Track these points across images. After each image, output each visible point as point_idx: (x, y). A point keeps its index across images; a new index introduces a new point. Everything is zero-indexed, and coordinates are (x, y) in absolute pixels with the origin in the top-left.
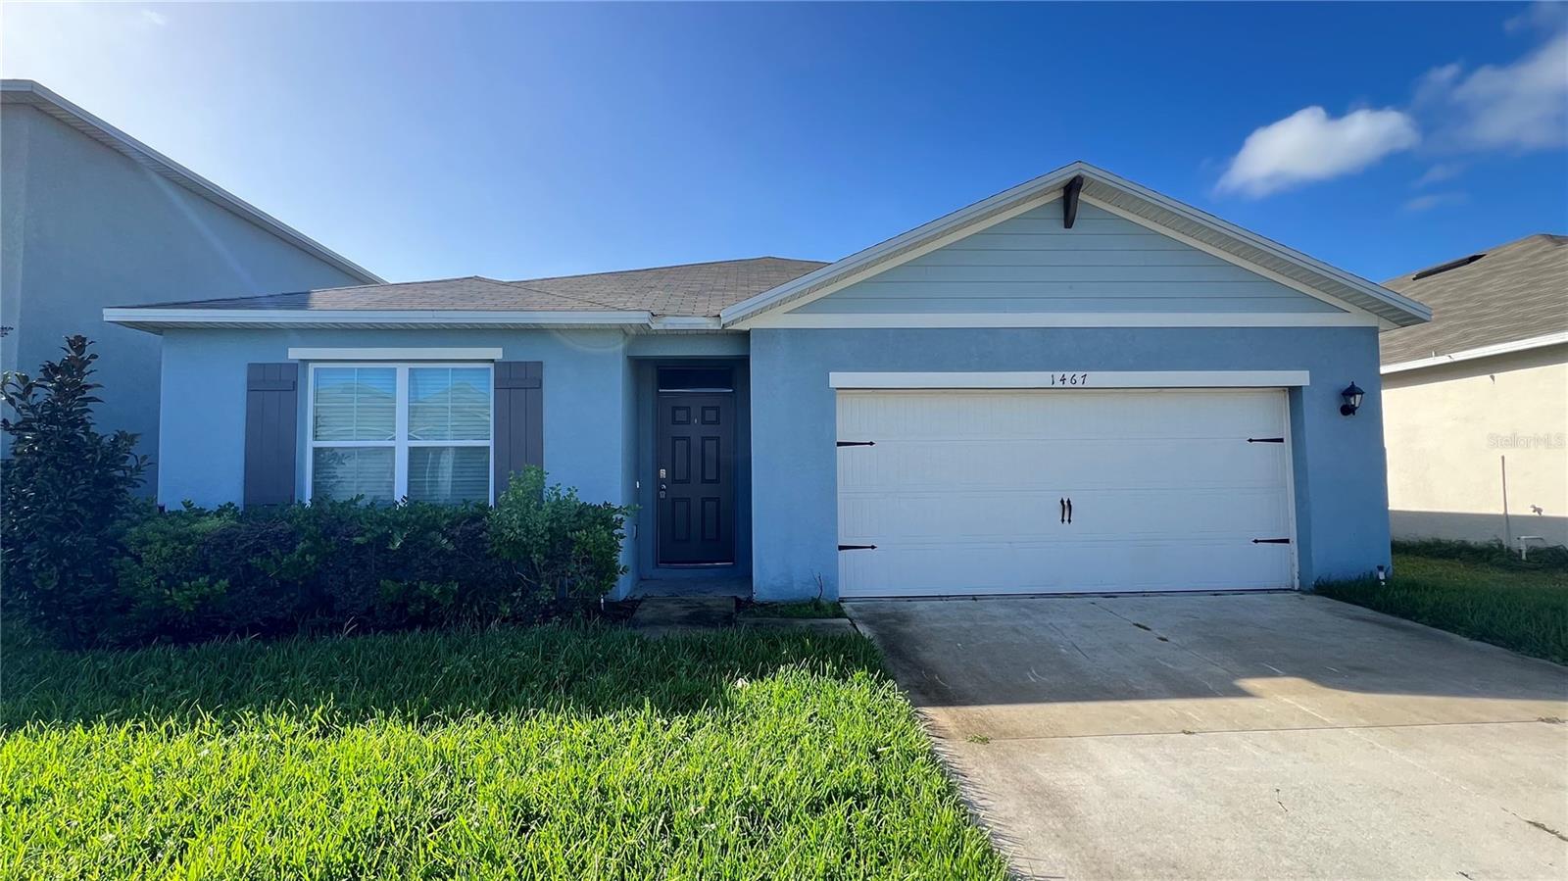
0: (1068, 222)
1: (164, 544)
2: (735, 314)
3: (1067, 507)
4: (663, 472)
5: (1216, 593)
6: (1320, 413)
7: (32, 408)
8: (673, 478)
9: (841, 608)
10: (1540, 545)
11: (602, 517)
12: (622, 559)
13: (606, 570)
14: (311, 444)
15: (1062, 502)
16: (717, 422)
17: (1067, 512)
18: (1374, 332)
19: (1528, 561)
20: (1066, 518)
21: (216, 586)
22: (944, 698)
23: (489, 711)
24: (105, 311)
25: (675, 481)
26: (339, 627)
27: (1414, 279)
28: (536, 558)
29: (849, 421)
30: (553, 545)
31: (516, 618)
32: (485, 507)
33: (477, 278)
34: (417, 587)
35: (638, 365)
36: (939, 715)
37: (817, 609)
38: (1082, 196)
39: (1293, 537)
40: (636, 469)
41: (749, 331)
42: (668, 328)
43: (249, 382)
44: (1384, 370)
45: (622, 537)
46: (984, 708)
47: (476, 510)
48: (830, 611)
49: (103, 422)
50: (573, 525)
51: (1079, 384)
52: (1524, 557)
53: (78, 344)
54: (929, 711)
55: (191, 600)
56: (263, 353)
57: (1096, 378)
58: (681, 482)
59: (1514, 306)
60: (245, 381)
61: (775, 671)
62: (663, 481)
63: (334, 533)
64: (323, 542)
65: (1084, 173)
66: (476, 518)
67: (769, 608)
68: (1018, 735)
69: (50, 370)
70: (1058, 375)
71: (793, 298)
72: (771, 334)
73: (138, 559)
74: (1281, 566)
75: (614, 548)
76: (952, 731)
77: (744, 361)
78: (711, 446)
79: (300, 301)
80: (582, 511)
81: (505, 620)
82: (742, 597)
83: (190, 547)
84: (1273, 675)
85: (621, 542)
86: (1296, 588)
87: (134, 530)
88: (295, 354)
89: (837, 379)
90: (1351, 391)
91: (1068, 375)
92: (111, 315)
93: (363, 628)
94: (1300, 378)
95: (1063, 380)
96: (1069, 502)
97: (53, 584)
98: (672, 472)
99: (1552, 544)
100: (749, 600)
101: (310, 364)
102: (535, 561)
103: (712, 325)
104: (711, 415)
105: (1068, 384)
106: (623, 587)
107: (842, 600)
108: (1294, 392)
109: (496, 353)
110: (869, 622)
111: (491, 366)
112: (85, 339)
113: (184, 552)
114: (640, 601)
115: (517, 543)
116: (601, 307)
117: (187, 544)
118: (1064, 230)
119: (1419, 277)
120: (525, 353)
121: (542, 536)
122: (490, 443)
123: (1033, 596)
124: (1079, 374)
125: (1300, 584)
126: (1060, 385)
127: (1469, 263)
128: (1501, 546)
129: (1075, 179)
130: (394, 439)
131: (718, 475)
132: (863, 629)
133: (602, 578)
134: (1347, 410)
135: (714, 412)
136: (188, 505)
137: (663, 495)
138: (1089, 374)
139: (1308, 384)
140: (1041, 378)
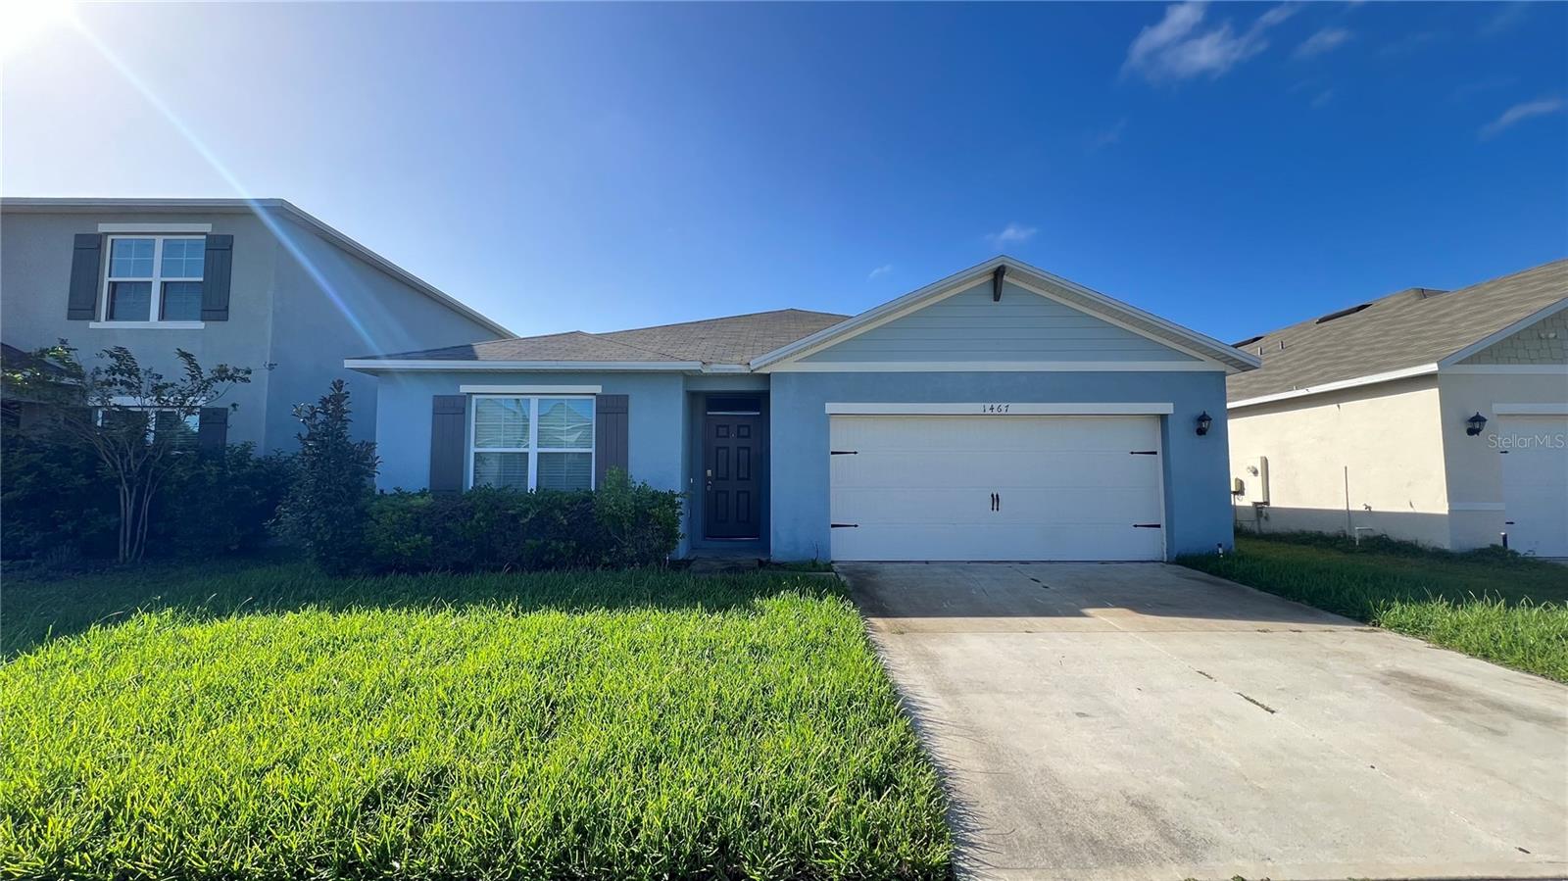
0: (997, 298)
1: (394, 513)
2: (760, 362)
3: (996, 499)
4: (709, 472)
5: (1103, 563)
6: (1181, 432)
7: (315, 426)
8: (716, 477)
9: (832, 567)
10: (1371, 534)
11: (668, 499)
12: (681, 529)
13: (670, 536)
14: (473, 450)
15: (992, 496)
16: (748, 436)
17: (995, 503)
18: (1223, 374)
19: (1360, 545)
20: (995, 507)
21: (425, 540)
22: (884, 613)
23: (607, 607)
24: (345, 361)
25: (717, 479)
26: (500, 569)
27: (1317, 323)
28: (626, 525)
29: (840, 436)
30: (637, 518)
31: (612, 565)
32: (591, 493)
33: (578, 332)
34: (549, 544)
35: (692, 397)
36: (879, 622)
37: (814, 566)
38: (1005, 278)
39: (1163, 525)
40: (690, 470)
41: (769, 375)
42: (715, 371)
43: (434, 409)
44: (1230, 405)
45: (682, 514)
46: (908, 620)
47: (586, 495)
48: (823, 568)
49: (353, 435)
50: (651, 505)
51: (1003, 412)
52: (1357, 543)
53: (339, 385)
54: (872, 620)
55: (410, 548)
56: (445, 389)
57: (1016, 408)
58: (722, 479)
59: (1366, 350)
60: (431, 407)
61: (778, 593)
62: (709, 478)
63: (497, 508)
64: (490, 513)
65: (1006, 264)
66: (586, 500)
67: (780, 565)
68: (923, 631)
69: (325, 401)
70: (988, 405)
71: (798, 352)
72: (784, 376)
73: (378, 522)
74: (1154, 544)
75: (676, 522)
76: (883, 629)
77: (766, 395)
78: (744, 453)
79: (468, 353)
80: (655, 496)
81: (605, 565)
82: (763, 559)
83: (409, 515)
84: (1108, 606)
85: (680, 518)
86: (1165, 560)
87: (376, 503)
88: (464, 389)
89: (830, 408)
90: (1203, 418)
91: (996, 405)
92: (349, 364)
93: (513, 569)
94: (1167, 408)
95: (992, 409)
96: (997, 496)
97: (327, 538)
98: (716, 471)
99: (1377, 534)
100: (768, 561)
101: (474, 396)
102: (626, 527)
103: (745, 370)
104: (744, 432)
105: (995, 412)
106: (681, 550)
107: (833, 562)
108: (1163, 418)
109: (598, 389)
110: (847, 575)
111: (594, 397)
112: (342, 382)
113: (405, 518)
114: (693, 560)
115: (612, 516)
116: (668, 358)
117: (408, 513)
118: (993, 302)
119: (1321, 321)
120: (617, 389)
121: (630, 511)
122: (592, 450)
123: (969, 562)
124: (1004, 405)
125: (1168, 557)
126: (990, 412)
127: (1358, 311)
128: (1345, 536)
129: (999, 268)
130: (527, 446)
131: (749, 474)
132: (843, 578)
133: (669, 541)
134: (1201, 432)
135: (746, 429)
136: (398, 490)
137: (709, 488)
138: (1010, 404)
139: (1172, 412)
140: (976, 408)
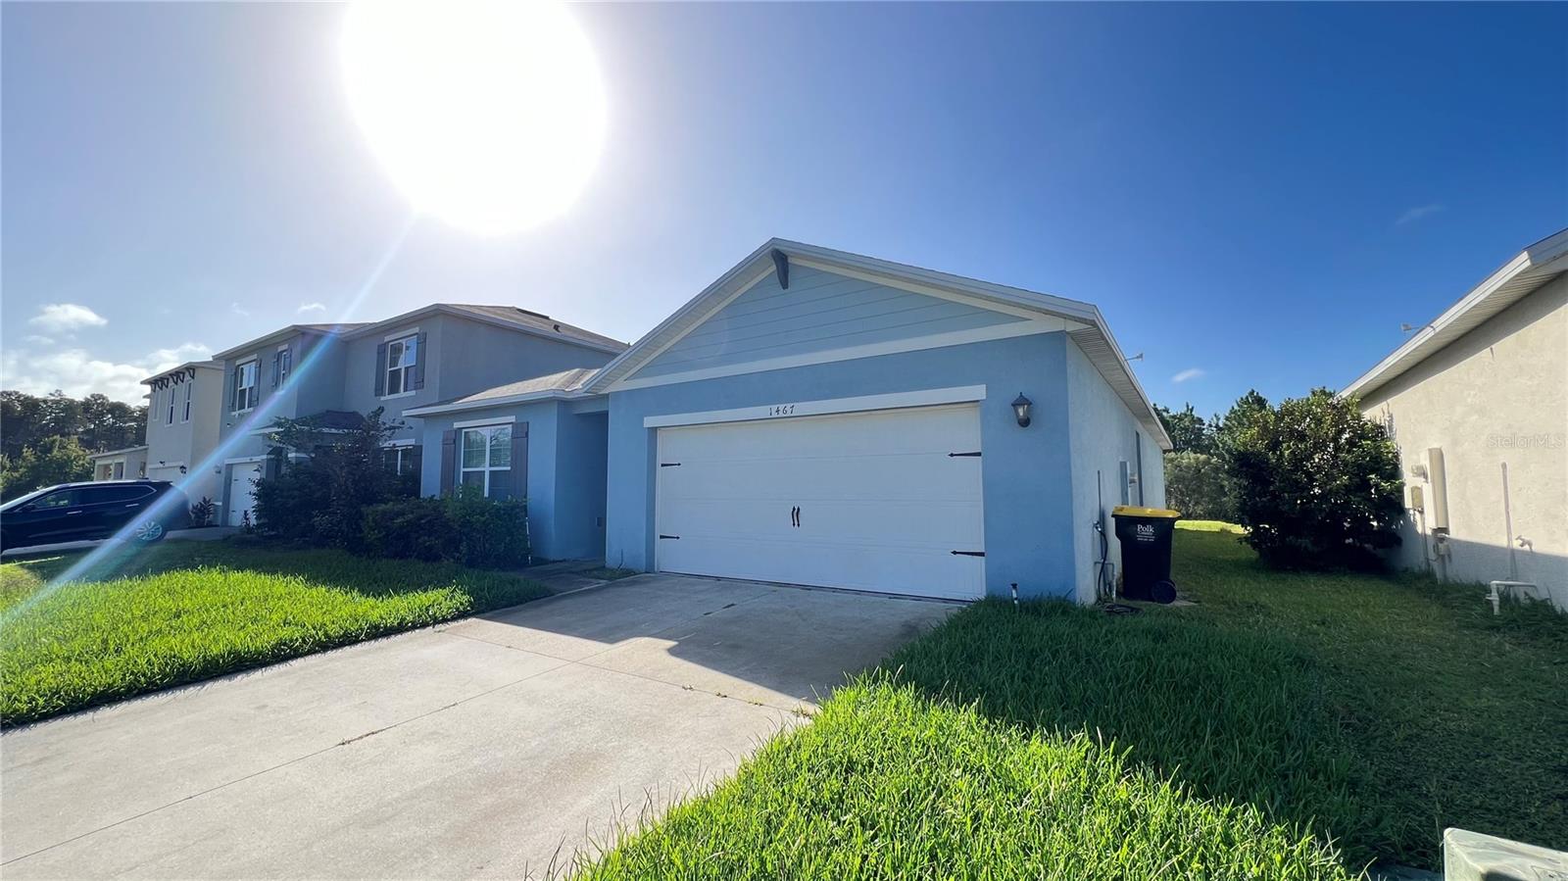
0: (785, 285)
3: (795, 513)
10: (1536, 596)
14: (463, 470)
15: (794, 509)
17: (796, 518)
19: (1499, 616)
20: (796, 523)
24: (403, 411)
41: (607, 395)
43: (443, 442)
51: (789, 414)
52: (1496, 610)
54: (472, 620)
56: (447, 427)
57: (802, 408)
70: (775, 407)
72: (617, 395)
77: (605, 417)
88: (457, 425)
89: (647, 422)
91: (781, 407)
92: (405, 413)
94: (978, 391)
95: (778, 411)
96: (799, 509)
101: (463, 430)
105: (781, 414)
109: (512, 419)
111: (511, 426)
118: (783, 291)
120: (523, 418)
122: (510, 467)
124: (789, 405)
126: (776, 415)
129: (775, 251)
130: (485, 467)
134: (1025, 423)
138: (796, 404)
139: (984, 398)
140: (763, 411)
